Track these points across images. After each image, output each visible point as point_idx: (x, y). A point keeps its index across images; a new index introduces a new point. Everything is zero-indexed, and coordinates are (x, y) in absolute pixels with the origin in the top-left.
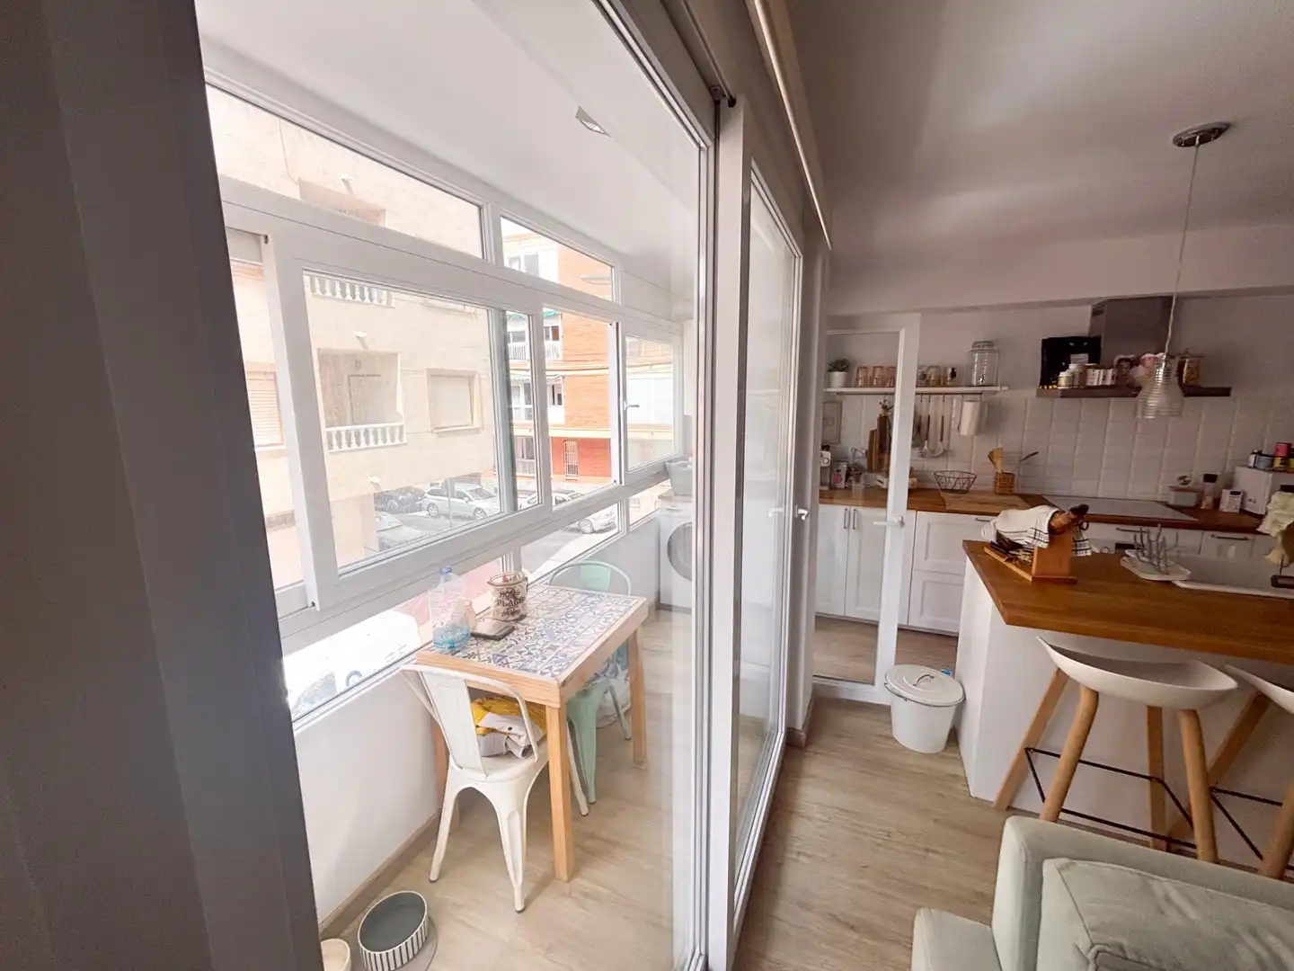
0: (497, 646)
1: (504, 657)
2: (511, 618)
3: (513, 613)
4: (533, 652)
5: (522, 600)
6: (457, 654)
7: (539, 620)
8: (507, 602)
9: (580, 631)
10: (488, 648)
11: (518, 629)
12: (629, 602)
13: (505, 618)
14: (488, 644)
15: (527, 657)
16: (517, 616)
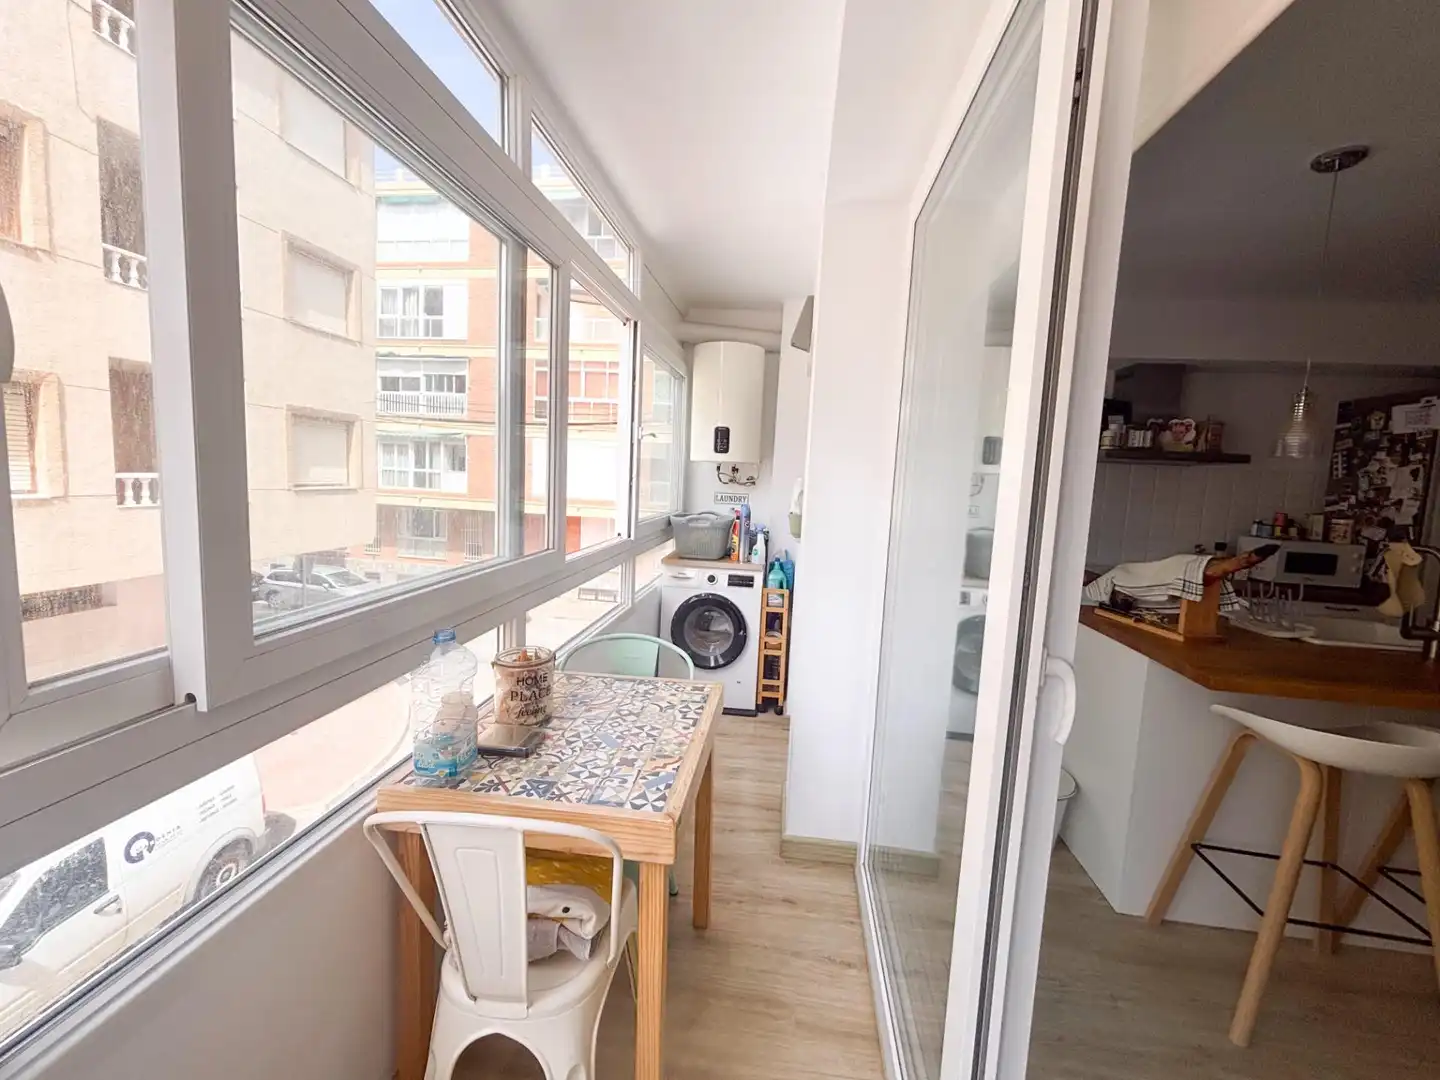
0: (527, 766)
1: (552, 784)
2: (532, 720)
3: (535, 712)
4: (596, 771)
5: (548, 689)
6: (462, 786)
7: (579, 722)
8: (528, 693)
9: (654, 733)
10: (514, 771)
11: (549, 737)
12: (702, 689)
13: (522, 720)
14: (511, 764)
15: (591, 781)
16: (541, 717)
